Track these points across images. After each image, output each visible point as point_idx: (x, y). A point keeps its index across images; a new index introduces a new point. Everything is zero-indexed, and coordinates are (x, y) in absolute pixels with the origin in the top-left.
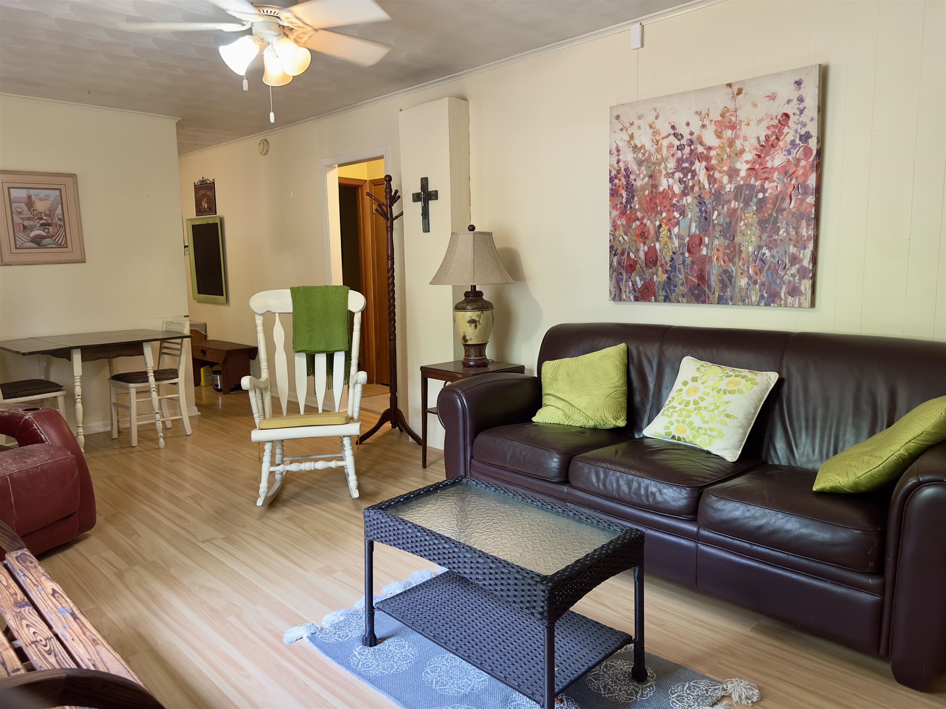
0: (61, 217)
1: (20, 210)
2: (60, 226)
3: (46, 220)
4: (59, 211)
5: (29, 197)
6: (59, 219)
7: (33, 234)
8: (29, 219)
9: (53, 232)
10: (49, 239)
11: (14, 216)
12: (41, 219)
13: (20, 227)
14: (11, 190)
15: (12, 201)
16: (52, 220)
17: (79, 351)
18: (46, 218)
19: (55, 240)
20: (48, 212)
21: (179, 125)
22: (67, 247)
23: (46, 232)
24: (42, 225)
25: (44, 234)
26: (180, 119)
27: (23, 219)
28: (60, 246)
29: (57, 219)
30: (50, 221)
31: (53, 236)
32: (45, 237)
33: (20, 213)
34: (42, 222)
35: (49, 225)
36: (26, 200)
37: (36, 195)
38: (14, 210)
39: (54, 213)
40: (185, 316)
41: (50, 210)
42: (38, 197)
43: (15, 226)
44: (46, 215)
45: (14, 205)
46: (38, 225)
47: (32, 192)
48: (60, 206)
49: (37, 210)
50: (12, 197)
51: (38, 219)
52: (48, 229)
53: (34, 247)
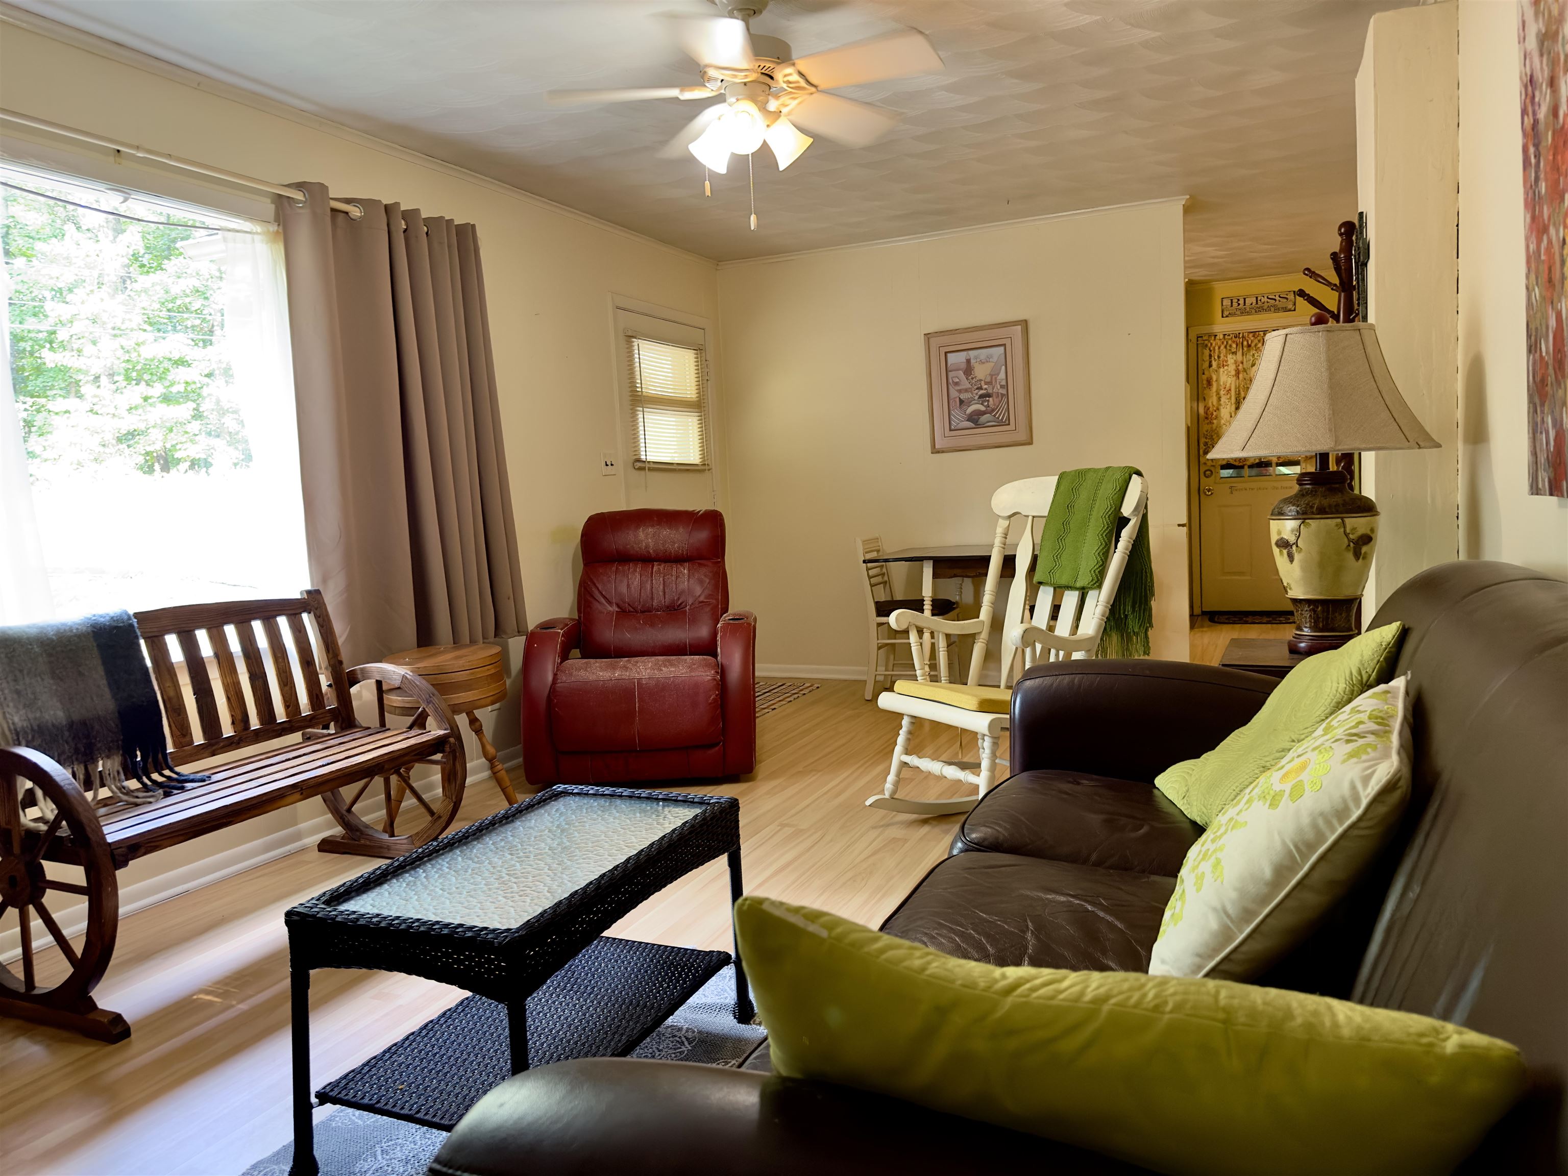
0: (1004, 383)
1: (958, 380)
2: (1002, 395)
3: (986, 389)
4: (1002, 375)
5: (968, 361)
6: (1002, 387)
7: (970, 410)
8: (966, 390)
9: (995, 405)
10: (988, 415)
11: (950, 387)
12: (980, 388)
13: (955, 401)
14: (949, 355)
15: (949, 369)
16: (993, 389)
17: (931, 562)
18: (986, 386)
19: (995, 416)
20: (988, 379)
21: (1187, 210)
22: (1009, 424)
23: (985, 406)
24: (981, 396)
25: (982, 408)
26: (1188, 197)
27: (960, 391)
28: (1001, 423)
29: (999, 387)
30: (990, 391)
31: (993, 410)
32: (984, 413)
33: (957, 384)
34: (982, 392)
35: (989, 395)
36: (964, 366)
37: (976, 358)
38: (950, 381)
39: (996, 378)
40: (1179, 525)
41: (991, 375)
42: (978, 360)
43: (951, 402)
44: (986, 383)
45: (951, 374)
46: (977, 397)
47: (972, 354)
48: (1003, 367)
49: (976, 377)
50: (949, 365)
51: (977, 389)
52: (988, 401)
53: (969, 426)
